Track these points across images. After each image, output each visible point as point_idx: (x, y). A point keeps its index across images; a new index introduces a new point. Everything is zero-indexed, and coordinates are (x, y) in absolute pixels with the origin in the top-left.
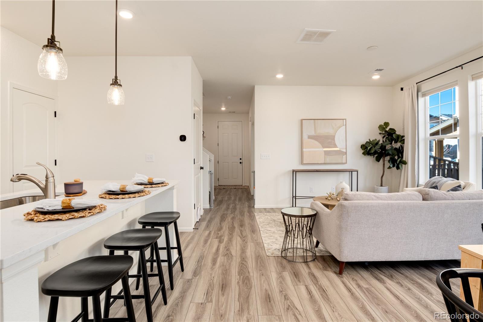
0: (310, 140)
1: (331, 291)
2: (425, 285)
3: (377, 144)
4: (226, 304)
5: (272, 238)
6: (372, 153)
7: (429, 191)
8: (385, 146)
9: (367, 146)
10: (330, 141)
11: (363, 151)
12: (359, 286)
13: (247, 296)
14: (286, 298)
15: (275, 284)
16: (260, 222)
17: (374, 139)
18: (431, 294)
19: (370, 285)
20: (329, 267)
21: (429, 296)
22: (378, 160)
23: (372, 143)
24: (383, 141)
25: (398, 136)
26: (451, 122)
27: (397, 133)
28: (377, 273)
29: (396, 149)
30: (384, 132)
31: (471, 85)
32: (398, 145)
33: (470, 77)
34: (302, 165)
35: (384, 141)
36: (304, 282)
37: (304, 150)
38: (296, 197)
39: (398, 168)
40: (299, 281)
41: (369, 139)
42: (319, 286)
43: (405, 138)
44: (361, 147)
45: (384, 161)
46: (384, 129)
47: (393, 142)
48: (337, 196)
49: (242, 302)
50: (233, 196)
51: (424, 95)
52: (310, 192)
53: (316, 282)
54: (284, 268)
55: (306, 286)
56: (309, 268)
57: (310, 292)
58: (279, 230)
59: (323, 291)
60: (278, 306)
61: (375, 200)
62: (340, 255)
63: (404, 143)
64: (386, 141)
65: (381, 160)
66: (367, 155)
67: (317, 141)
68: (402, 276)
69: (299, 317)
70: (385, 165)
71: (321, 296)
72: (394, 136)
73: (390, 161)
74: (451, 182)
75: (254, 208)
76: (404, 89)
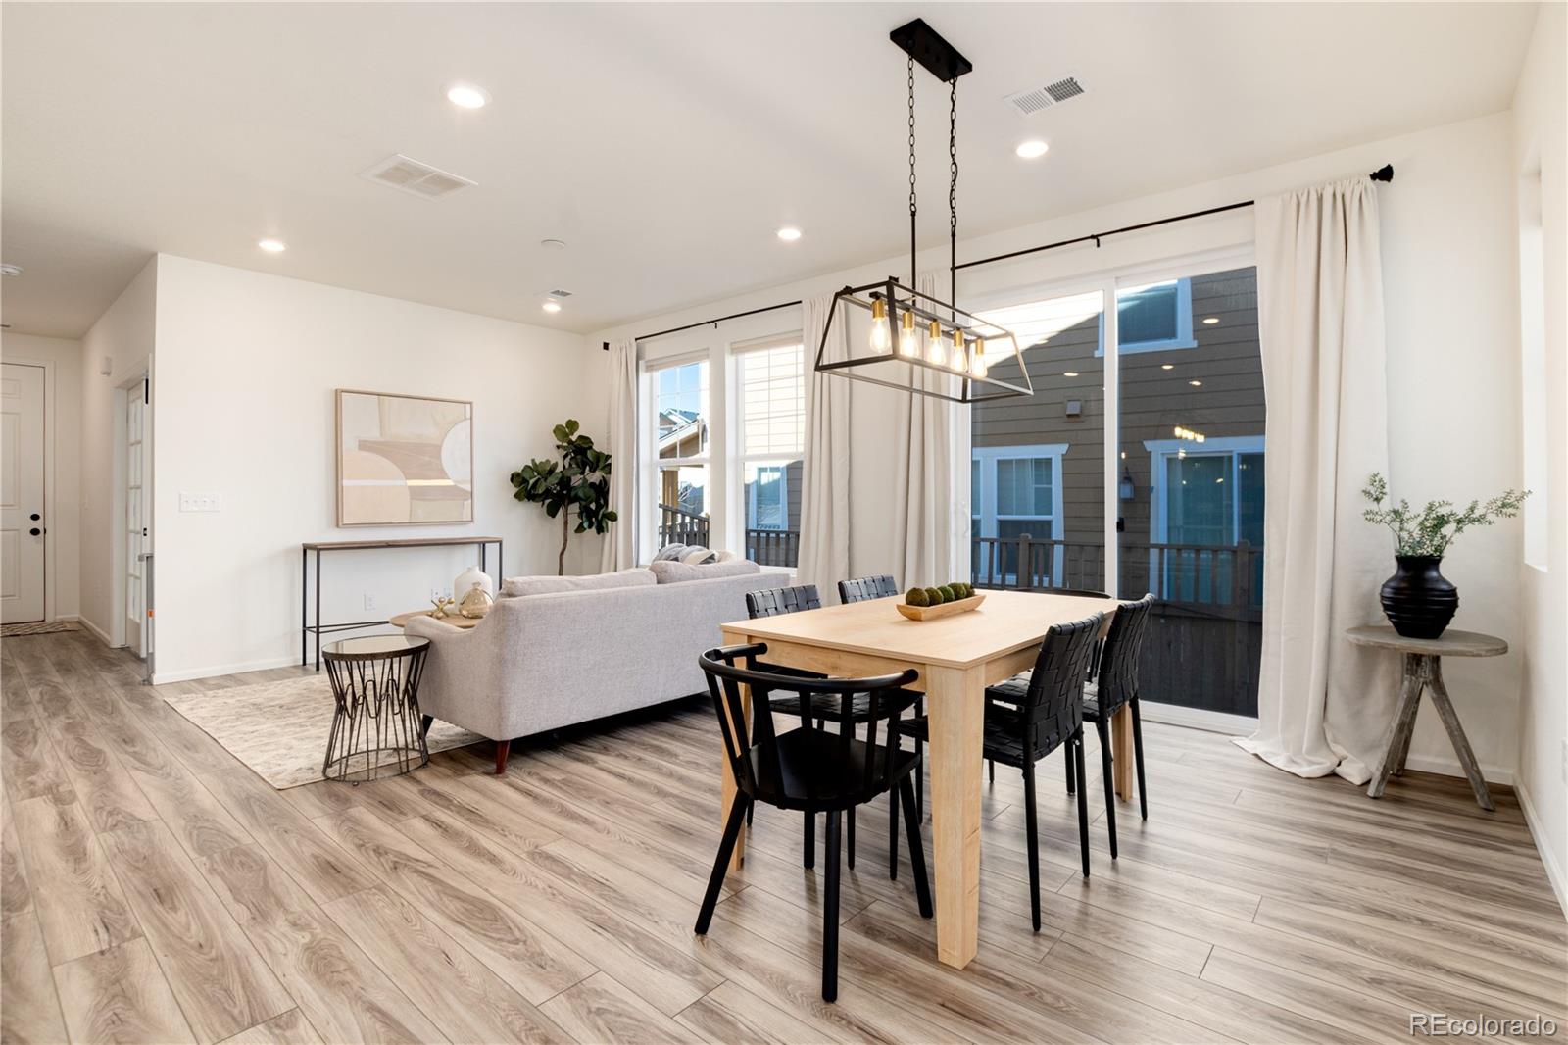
0: (364, 454)
1: (487, 807)
2: (665, 745)
3: (551, 471)
4: (199, 917)
5: (273, 747)
6: (540, 495)
7: (667, 564)
8: (570, 479)
9: (527, 476)
10: (427, 458)
11: (516, 490)
12: (546, 781)
13: (261, 884)
14: (380, 851)
15: (337, 839)
16: (203, 718)
17: (544, 460)
18: (676, 755)
19: (569, 772)
20: (468, 767)
21: (674, 759)
22: (552, 512)
23: (540, 469)
24: (564, 467)
25: (599, 456)
26: (692, 430)
27: (596, 447)
28: (576, 750)
29: (592, 485)
30: (565, 444)
31: (730, 361)
32: (595, 477)
33: (727, 347)
34: (337, 529)
35: (567, 466)
36: (414, 810)
37: (346, 483)
38: (318, 630)
39: (600, 530)
40: (401, 813)
41: (533, 460)
42: (455, 806)
43: (613, 461)
44: (512, 480)
45: (566, 515)
46: (567, 435)
47: (588, 468)
48: (462, 604)
49: (254, 900)
50: (17, 660)
51: (650, 368)
52: (365, 609)
53: (446, 803)
54: (345, 801)
55: (423, 816)
56: (418, 782)
57: (437, 824)
58: (287, 725)
59: (470, 813)
60: (367, 872)
61: (573, 590)
62: (500, 726)
63: (610, 473)
64: (570, 465)
65: (560, 513)
66: (526, 500)
67: (387, 458)
68: (626, 743)
69: (430, 871)
70: (569, 526)
71: (468, 823)
72: (589, 454)
73: (584, 514)
74: (697, 552)
75: (151, 685)
76: (610, 346)
